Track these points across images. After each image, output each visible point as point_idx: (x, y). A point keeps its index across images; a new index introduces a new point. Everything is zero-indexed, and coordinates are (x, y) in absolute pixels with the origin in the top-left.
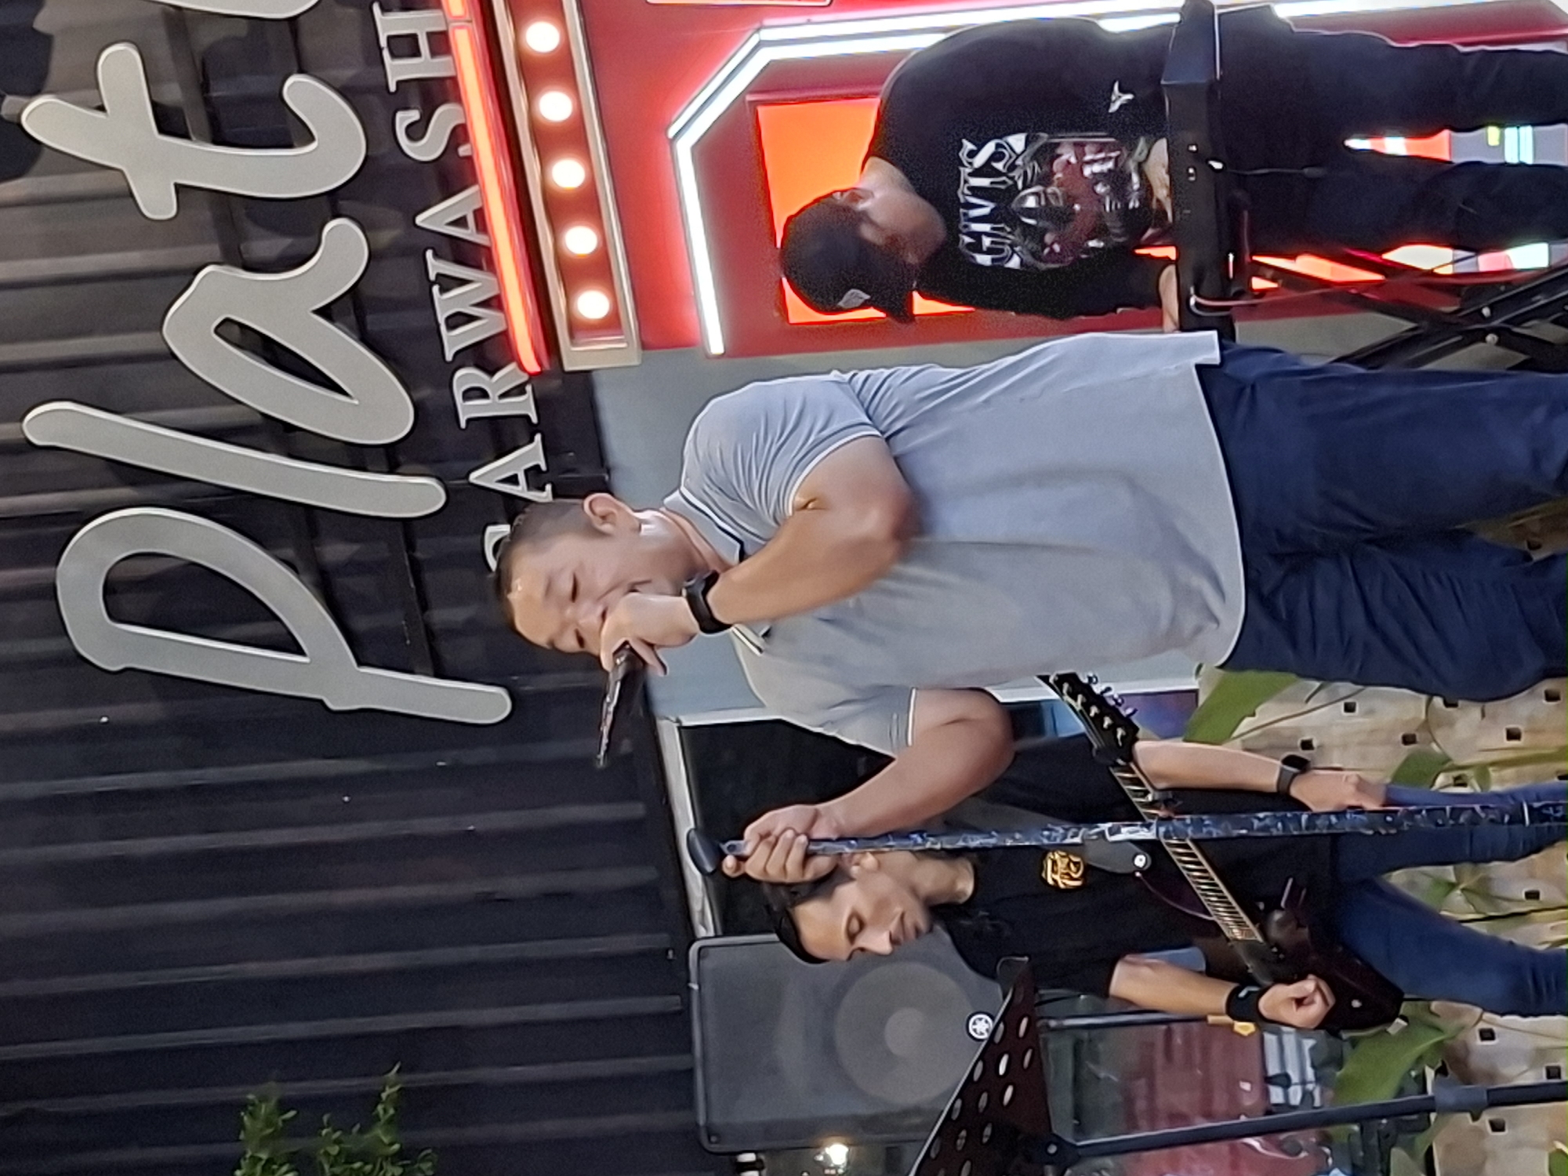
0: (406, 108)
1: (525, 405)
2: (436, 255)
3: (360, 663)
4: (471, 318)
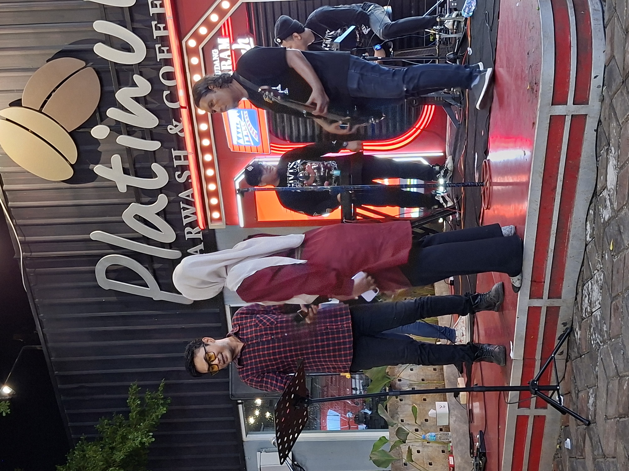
0: (178, 171)
1: (200, 236)
2: (183, 203)
3: (161, 290)
4: (190, 217)
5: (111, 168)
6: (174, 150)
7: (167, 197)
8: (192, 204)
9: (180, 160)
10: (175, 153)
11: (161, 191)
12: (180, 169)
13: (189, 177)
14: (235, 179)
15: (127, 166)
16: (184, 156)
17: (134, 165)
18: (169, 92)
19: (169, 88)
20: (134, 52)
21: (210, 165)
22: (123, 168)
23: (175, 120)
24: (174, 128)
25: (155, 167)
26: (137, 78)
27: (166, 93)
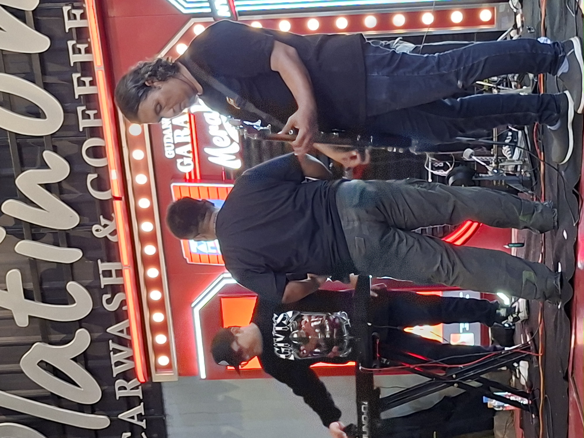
0: (107, 293)
1: (138, 393)
2: (113, 342)
4: (122, 363)
5: (6, 290)
6: (102, 261)
7: (90, 333)
8: (127, 343)
9: (111, 276)
10: (103, 266)
11: (80, 324)
12: (109, 289)
13: (124, 303)
14: (193, 305)
15: (30, 286)
17: (41, 284)
18: (95, 176)
19: (96, 169)
20: (45, 117)
21: (156, 283)
22: (25, 290)
23: (104, 217)
24: (101, 228)
25: (73, 287)
26: (48, 155)
27: (91, 177)
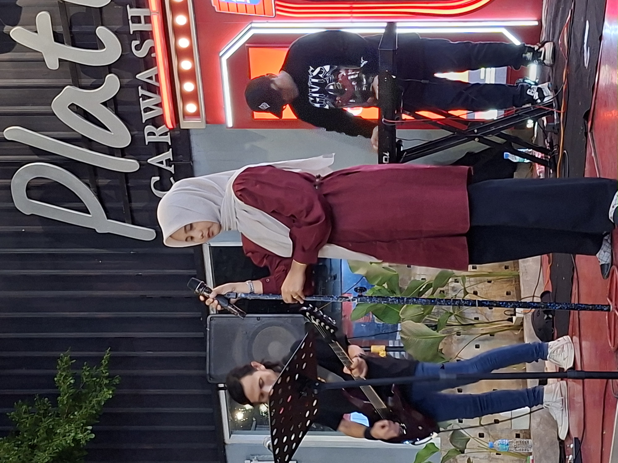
0: (136, 40)
1: (167, 139)
2: (142, 88)
3: (108, 218)
4: (152, 110)
5: (36, 32)
6: (131, 7)
7: (119, 78)
8: (155, 90)
9: (140, 22)
10: (132, 12)
11: (109, 69)
12: (138, 35)
13: (152, 50)
14: (221, 54)
15: (60, 29)
16: (145, 17)
17: (70, 28)
21: (184, 31)
22: (54, 32)
25: (102, 32)
